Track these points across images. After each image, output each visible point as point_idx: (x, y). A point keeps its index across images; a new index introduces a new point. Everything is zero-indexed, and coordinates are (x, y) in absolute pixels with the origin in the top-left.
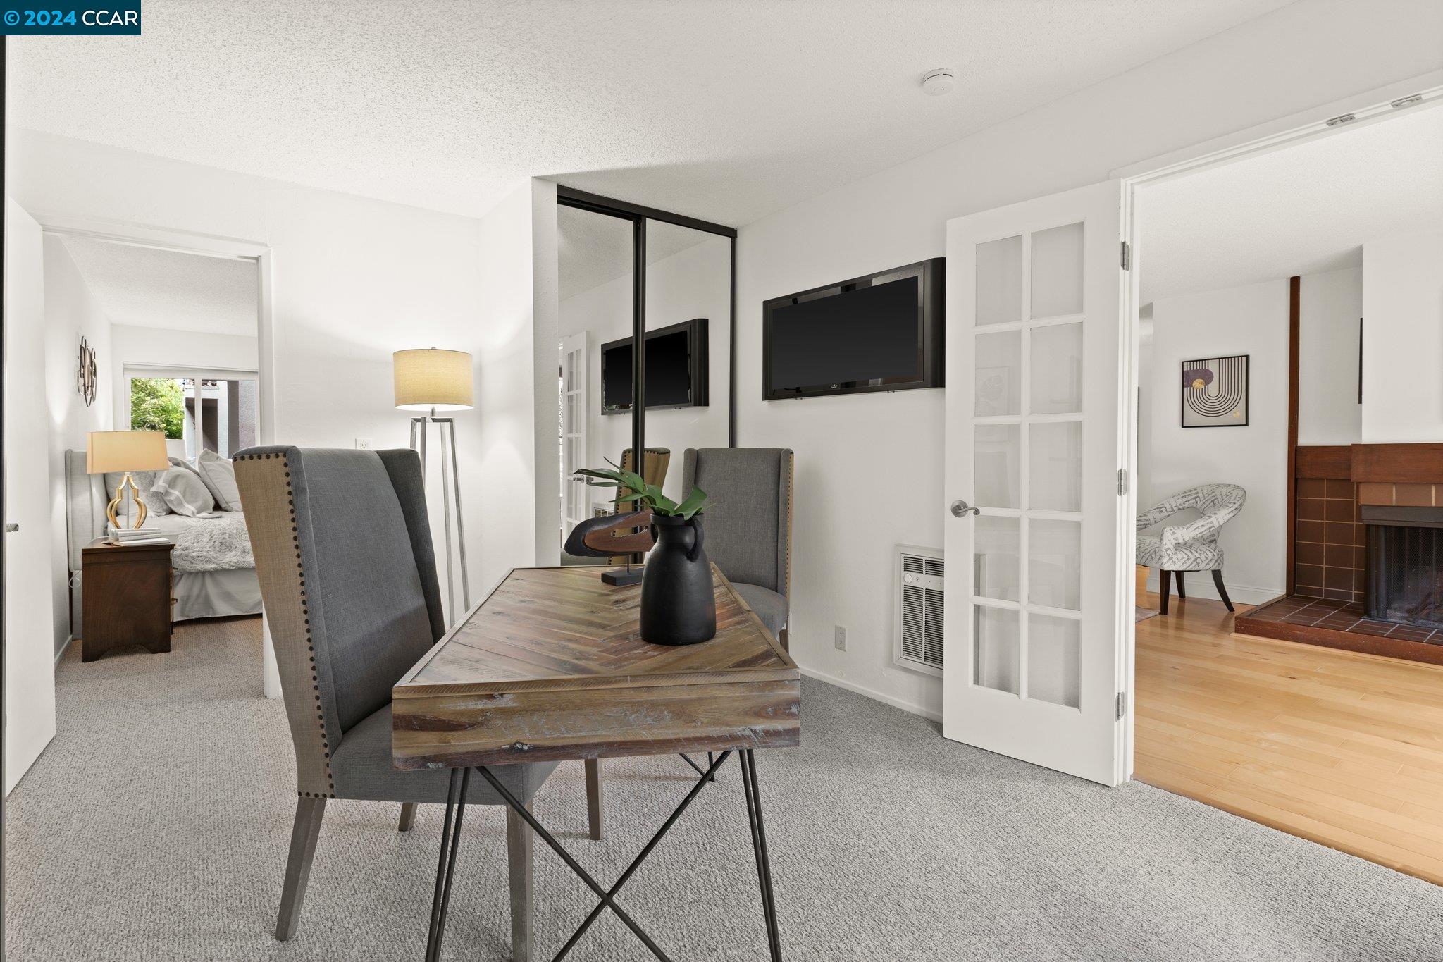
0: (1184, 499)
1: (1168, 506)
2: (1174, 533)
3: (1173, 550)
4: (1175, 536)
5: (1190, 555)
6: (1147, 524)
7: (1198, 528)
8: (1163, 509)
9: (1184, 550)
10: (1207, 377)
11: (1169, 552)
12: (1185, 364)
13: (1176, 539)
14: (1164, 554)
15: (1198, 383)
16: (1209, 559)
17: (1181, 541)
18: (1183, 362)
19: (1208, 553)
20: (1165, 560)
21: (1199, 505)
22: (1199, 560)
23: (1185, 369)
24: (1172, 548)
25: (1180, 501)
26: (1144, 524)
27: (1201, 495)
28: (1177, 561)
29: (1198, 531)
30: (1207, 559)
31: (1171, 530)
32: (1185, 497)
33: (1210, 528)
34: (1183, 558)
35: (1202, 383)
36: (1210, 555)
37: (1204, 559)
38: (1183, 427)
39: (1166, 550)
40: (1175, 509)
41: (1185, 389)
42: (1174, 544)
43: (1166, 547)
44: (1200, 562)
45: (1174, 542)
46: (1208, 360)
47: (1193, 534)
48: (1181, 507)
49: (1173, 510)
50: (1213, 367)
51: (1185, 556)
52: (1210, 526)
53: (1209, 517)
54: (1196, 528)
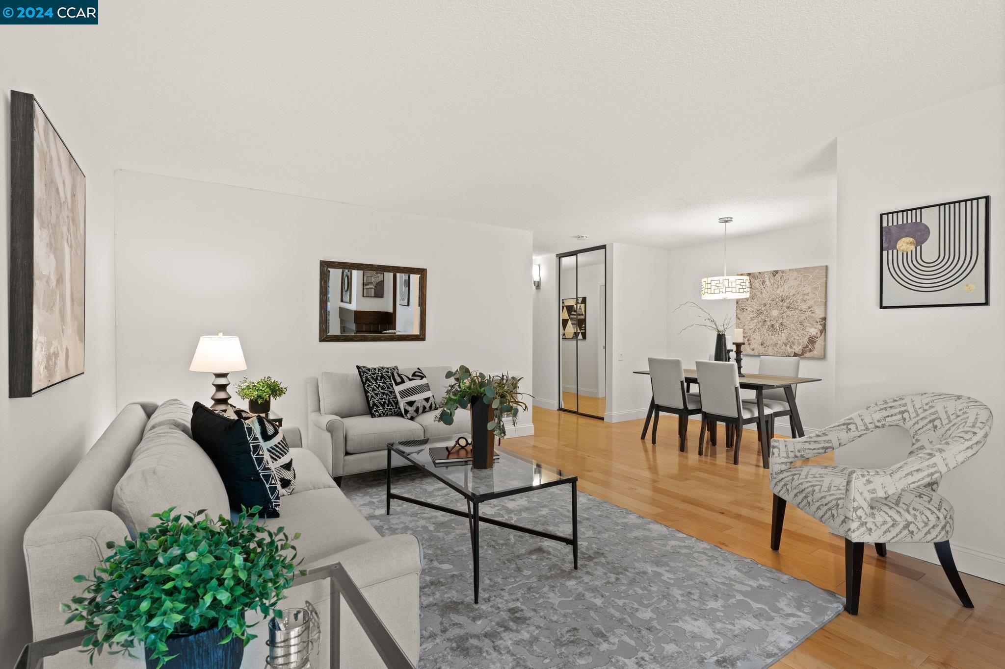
0: (885, 413)
1: (858, 421)
2: (869, 482)
3: (868, 511)
4: (870, 487)
5: (897, 517)
6: (827, 448)
7: (911, 474)
8: (851, 426)
9: (886, 509)
10: (920, 234)
11: (860, 512)
12: (885, 217)
13: (873, 491)
14: (851, 514)
15: (905, 244)
16: (931, 524)
17: (881, 494)
18: (881, 215)
19: (928, 513)
20: (854, 525)
21: (909, 424)
22: (912, 527)
23: (885, 225)
24: (865, 506)
25: (878, 416)
26: (823, 448)
27: (911, 410)
28: (874, 528)
29: (910, 479)
30: (926, 524)
31: (863, 476)
32: (885, 409)
33: (932, 474)
34: (885, 523)
35: (911, 243)
36: (932, 518)
37: (921, 525)
38: (882, 307)
39: (855, 509)
40: (870, 426)
41: (885, 253)
42: (868, 499)
43: (856, 504)
44: (915, 530)
45: (868, 496)
46: (921, 208)
47: (901, 485)
48: (879, 424)
49: (867, 429)
50: (930, 219)
51: (889, 519)
52: (932, 470)
53: (930, 454)
54: (907, 475)
